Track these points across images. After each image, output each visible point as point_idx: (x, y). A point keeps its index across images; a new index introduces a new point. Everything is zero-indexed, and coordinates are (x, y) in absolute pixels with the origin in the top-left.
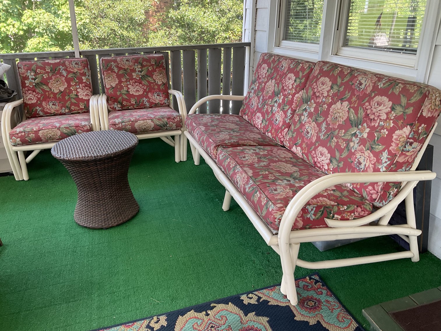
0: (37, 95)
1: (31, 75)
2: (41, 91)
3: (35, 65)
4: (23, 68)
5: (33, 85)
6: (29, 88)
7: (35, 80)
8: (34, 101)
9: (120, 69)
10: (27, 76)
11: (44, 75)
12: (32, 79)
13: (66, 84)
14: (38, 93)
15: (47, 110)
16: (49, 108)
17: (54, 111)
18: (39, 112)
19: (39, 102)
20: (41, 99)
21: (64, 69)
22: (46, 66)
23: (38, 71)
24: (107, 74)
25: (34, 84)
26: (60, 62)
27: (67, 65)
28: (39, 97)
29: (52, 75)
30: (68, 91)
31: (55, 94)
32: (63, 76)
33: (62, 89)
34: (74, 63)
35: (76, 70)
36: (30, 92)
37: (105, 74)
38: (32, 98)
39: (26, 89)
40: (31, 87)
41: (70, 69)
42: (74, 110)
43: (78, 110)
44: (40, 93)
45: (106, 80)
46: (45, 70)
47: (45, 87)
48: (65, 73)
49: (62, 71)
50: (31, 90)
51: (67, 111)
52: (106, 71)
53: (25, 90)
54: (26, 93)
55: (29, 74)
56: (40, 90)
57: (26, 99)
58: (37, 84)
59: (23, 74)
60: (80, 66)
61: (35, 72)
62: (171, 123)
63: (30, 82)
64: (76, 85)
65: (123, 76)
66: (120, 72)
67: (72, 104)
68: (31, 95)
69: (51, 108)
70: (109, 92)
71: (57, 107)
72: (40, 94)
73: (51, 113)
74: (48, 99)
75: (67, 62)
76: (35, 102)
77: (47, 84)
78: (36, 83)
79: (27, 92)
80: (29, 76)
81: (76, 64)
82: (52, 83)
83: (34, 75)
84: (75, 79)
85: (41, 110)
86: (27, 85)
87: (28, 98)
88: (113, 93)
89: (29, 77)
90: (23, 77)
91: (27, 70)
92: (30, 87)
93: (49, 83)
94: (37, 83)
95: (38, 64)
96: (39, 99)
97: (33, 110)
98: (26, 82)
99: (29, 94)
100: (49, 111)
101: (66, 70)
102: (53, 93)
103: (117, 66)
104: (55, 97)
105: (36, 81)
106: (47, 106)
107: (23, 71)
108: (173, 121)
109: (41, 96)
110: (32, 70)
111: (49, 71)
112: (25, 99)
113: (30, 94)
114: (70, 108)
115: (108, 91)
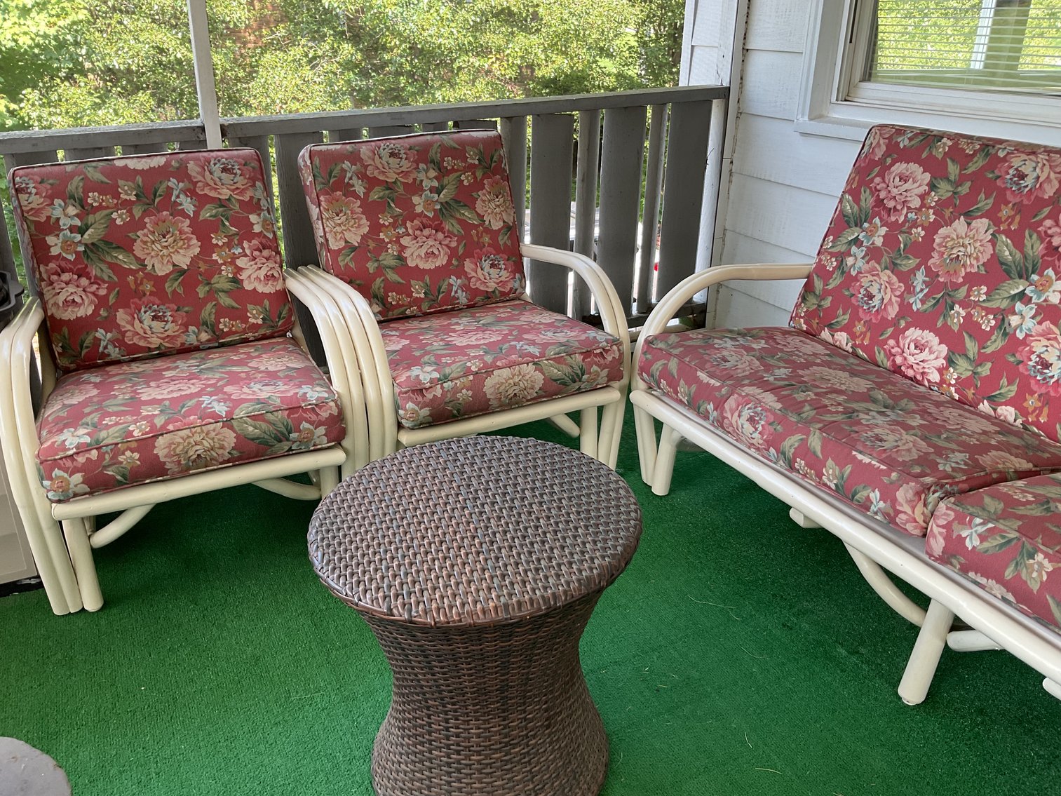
0: (95, 286)
1: (66, 215)
2: (107, 273)
3: (77, 179)
4: (34, 191)
5: (77, 253)
6: (63, 264)
7: (82, 231)
8: (86, 310)
9: (371, 183)
10: (52, 221)
11: (114, 215)
12: (72, 229)
13: (194, 241)
14: (97, 281)
15: (136, 340)
16: (141, 332)
17: (159, 341)
18: (106, 348)
19: (103, 312)
20: (112, 300)
21: (185, 191)
22: (121, 182)
23: (93, 198)
24: (329, 202)
25: (81, 249)
26: (167, 164)
27: (193, 174)
28: (102, 292)
29: (146, 213)
30: (203, 267)
31: (159, 281)
32: (183, 214)
33: (183, 261)
34: (217, 169)
35: (225, 193)
36: (66, 276)
37: (323, 203)
38: (78, 300)
39: (52, 265)
40: (72, 257)
41: (207, 191)
42: (231, 333)
43: (244, 331)
44: (106, 278)
45: (330, 224)
46: (116, 195)
47: (121, 257)
48: (188, 205)
49: (178, 197)
50: (70, 270)
51: (204, 336)
52: (327, 193)
53: (47, 271)
54: (51, 283)
55: (57, 213)
56: (104, 267)
57: (56, 304)
58: (92, 248)
59: (37, 212)
60: (238, 178)
61: (82, 203)
62: (595, 368)
63: (65, 242)
64: (229, 245)
65: (381, 206)
66: (372, 194)
67: (221, 312)
68: (71, 289)
69: (149, 332)
70: (342, 264)
71: (169, 326)
72: (104, 282)
73: (150, 349)
74: (136, 300)
75: (191, 165)
76: (90, 312)
77: (127, 247)
78: (86, 245)
79: (54, 277)
80: (58, 219)
81: (224, 170)
82: (145, 243)
83: (77, 215)
84: (224, 225)
85: (112, 341)
86: (55, 251)
87: (61, 298)
88: (352, 265)
89: (61, 223)
90: (37, 224)
91: (51, 198)
92: (64, 259)
93: (135, 241)
94: (93, 244)
95: (89, 175)
96: (102, 301)
97: (83, 342)
98: (51, 240)
99: (64, 285)
100: (142, 343)
101: (191, 192)
102: (151, 277)
103: (362, 176)
104: (160, 292)
105: (86, 236)
106: (133, 325)
107: (37, 201)
108: (602, 361)
109: (110, 289)
110: (69, 198)
111: (133, 198)
112: (51, 302)
113: (67, 283)
114: (213, 328)
115: (335, 260)
